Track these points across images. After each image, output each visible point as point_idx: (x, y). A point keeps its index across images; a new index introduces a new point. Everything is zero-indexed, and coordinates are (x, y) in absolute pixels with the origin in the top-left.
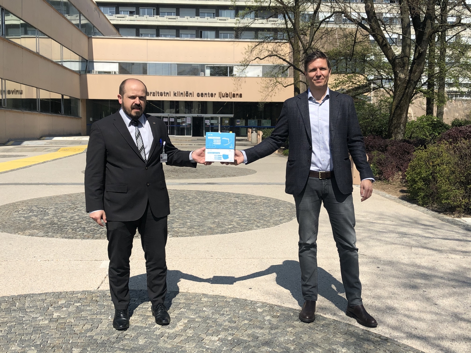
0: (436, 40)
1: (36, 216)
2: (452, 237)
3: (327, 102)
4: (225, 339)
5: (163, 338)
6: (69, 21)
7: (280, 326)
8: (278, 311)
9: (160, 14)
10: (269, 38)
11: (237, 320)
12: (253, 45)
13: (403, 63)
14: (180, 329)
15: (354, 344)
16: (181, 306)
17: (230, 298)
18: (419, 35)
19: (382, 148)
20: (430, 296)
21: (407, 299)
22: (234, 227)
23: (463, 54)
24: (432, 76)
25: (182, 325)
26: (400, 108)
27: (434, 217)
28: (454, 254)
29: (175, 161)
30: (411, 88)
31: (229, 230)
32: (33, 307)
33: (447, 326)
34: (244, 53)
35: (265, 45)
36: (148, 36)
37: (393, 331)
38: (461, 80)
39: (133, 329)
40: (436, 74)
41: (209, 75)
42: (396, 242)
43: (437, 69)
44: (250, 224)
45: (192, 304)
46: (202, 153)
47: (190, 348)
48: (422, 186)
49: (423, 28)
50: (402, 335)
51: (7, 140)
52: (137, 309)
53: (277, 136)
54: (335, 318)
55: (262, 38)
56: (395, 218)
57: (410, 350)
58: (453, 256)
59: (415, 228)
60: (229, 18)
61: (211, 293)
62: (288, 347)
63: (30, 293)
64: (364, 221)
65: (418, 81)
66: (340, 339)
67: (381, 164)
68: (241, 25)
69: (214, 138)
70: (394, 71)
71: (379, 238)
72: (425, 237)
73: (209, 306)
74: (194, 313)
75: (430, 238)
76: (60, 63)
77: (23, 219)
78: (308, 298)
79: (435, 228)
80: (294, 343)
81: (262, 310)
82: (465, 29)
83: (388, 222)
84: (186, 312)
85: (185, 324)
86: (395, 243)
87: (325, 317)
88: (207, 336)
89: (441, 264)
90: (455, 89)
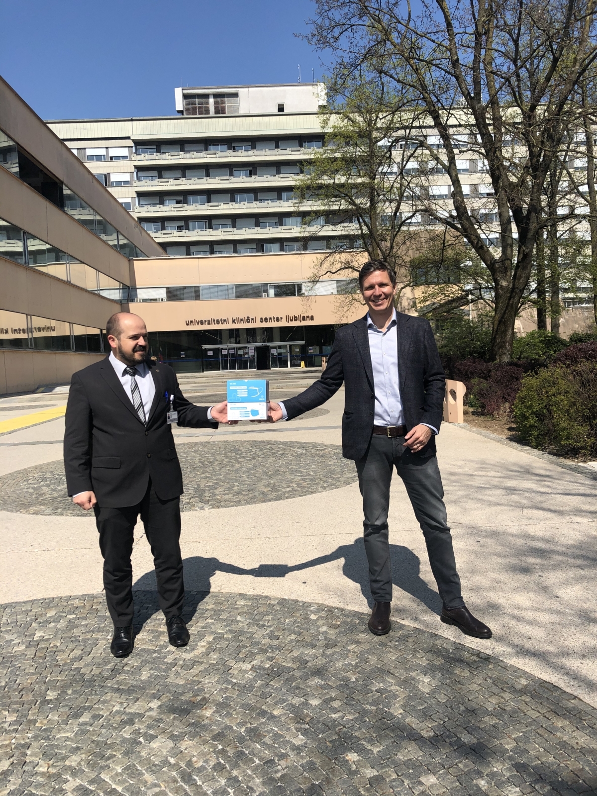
0: (545, 236)
1: (48, 486)
2: (577, 491)
3: (394, 329)
4: (261, 668)
5: (175, 667)
6: (105, 242)
7: (339, 642)
8: (338, 617)
9: (214, 226)
10: (341, 247)
11: (280, 634)
12: (323, 256)
13: (505, 267)
14: (200, 652)
15: (441, 668)
16: (208, 614)
17: (276, 598)
18: (523, 232)
19: (484, 373)
20: (548, 583)
21: (516, 589)
22: (294, 490)
23: (580, 253)
24: (542, 281)
25: (204, 646)
26: (504, 323)
27: (552, 463)
28: (580, 516)
29: (189, 421)
30: (517, 298)
31: (287, 495)
32: (12, 623)
33: (573, 632)
34: (312, 267)
35: (337, 256)
36: (201, 254)
37: (498, 643)
38: (578, 284)
39: (137, 654)
40: (547, 278)
41: (274, 296)
42: (503, 502)
43: (548, 272)
44: (314, 484)
45: (223, 611)
46: (224, 409)
47: (210, 685)
48: (535, 422)
49: (527, 224)
50: (510, 650)
51: (36, 387)
52: (149, 621)
53: (328, 380)
54: (416, 626)
55: (333, 248)
56: (501, 467)
57: (521, 677)
58: (578, 519)
59: (527, 480)
60: (295, 227)
61: (251, 593)
62: (347, 677)
63: (13, 601)
64: (461, 474)
65: (524, 289)
66: (422, 661)
67: (482, 395)
68: (306, 234)
69: (238, 388)
70: (493, 278)
71: (481, 497)
72: (541, 492)
73: (245, 613)
74: (224, 626)
75: (548, 493)
76: (96, 292)
77: (31, 490)
78: (380, 598)
79: (553, 478)
80: (357, 671)
81: (317, 616)
82: (580, 222)
83: (493, 473)
84: (213, 624)
85: (209, 643)
86: (501, 503)
87: (402, 624)
88: (236, 662)
89: (563, 533)
90: (571, 295)
